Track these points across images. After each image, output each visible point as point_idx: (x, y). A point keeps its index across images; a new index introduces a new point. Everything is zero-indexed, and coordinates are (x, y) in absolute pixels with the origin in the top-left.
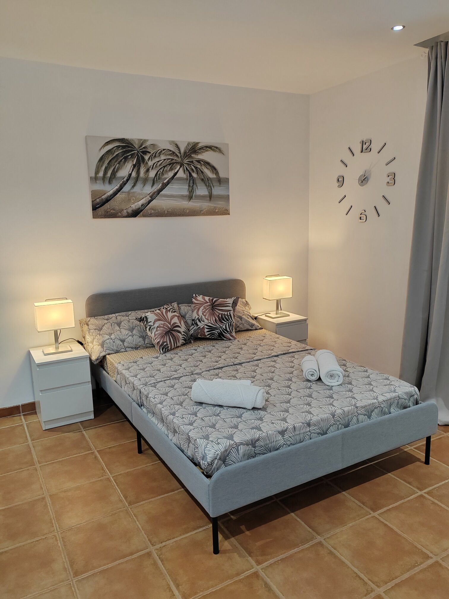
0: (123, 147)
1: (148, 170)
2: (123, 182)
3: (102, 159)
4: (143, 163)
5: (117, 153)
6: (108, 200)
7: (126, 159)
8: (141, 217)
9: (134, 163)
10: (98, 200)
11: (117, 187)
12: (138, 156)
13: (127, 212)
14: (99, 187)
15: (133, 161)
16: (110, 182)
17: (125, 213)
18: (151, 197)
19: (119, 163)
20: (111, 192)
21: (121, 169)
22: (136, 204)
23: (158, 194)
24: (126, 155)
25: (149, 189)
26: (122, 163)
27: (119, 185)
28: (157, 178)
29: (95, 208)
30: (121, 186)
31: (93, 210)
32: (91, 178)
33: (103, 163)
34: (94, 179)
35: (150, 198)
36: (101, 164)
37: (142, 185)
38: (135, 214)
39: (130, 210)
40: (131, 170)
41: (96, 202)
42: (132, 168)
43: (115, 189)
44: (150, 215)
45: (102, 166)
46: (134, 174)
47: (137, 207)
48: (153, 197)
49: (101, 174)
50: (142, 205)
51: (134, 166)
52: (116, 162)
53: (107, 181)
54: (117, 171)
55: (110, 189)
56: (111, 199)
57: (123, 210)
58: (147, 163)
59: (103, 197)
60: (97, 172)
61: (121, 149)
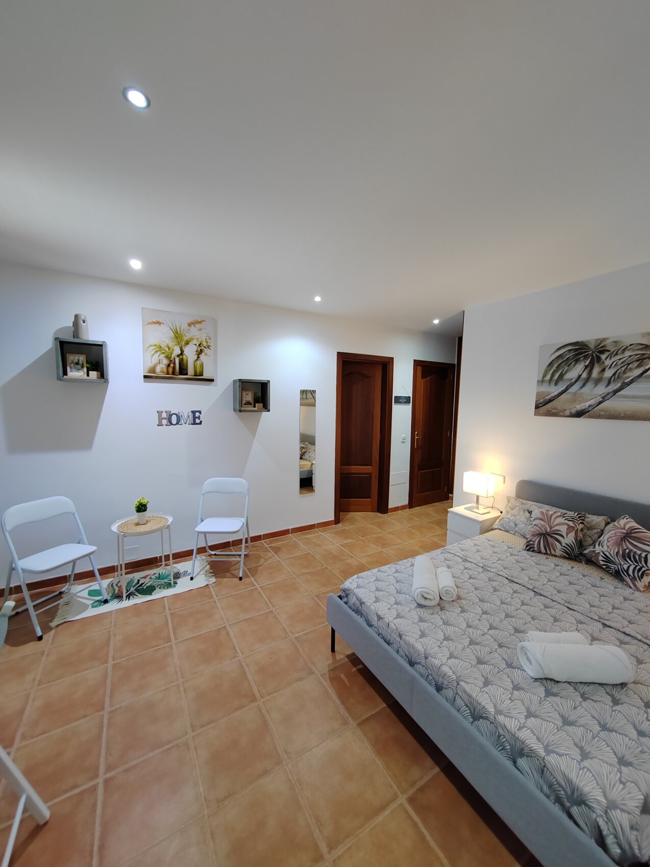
0: (576, 350)
1: (603, 370)
2: (570, 384)
3: (551, 364)
4: (598, 363)
5: (568, 357)
6: (550, 401)
7: (577, 361)
8: (585, 417)
9: (587, 364)
10: (541, 400)
11: (562, 389)
12: (592, 356)
13: (571, 412)
14: (545, 388)
15: (585, 362)
16: (556, 384)
17: (567, 413)
18: (603, 398)
19: (569, 366)
20: (556, 393)
21: (570, 371)
22: (582, 405)
23: (614, 395)
24: (577, 358)
25: (601, 389)
26: (572, 365)
27: (565, 387)
28: (614, 378)
29: (537, 407)
30: (567, 387)
31: (535, 408)
32: (538, 381)
33: (552, 367)
34: (541, 382)
35: (601, 399)
36: (550, 368)
37: (593, 386)
38: (579, 414)
39: (573, 411)
40: (582, 371)
41: (539, 402)
42: (583, 370)
43: (560, 390)
44: (599, 417)
45: (550, 370)
46: (585, 375)
47: (583, 408)
48: (606, 398)
49: (548, 377)
50: (589, 406)
51: (586, 367)
52: (566, 364)
53: (553, 383)
54: (565, 373)
55: (554, 390)
56: (554, 400)
57: (565, 410)
58: (603, 362)
59: (547, 398)
60: (544, 376)
61: (574, 352)
